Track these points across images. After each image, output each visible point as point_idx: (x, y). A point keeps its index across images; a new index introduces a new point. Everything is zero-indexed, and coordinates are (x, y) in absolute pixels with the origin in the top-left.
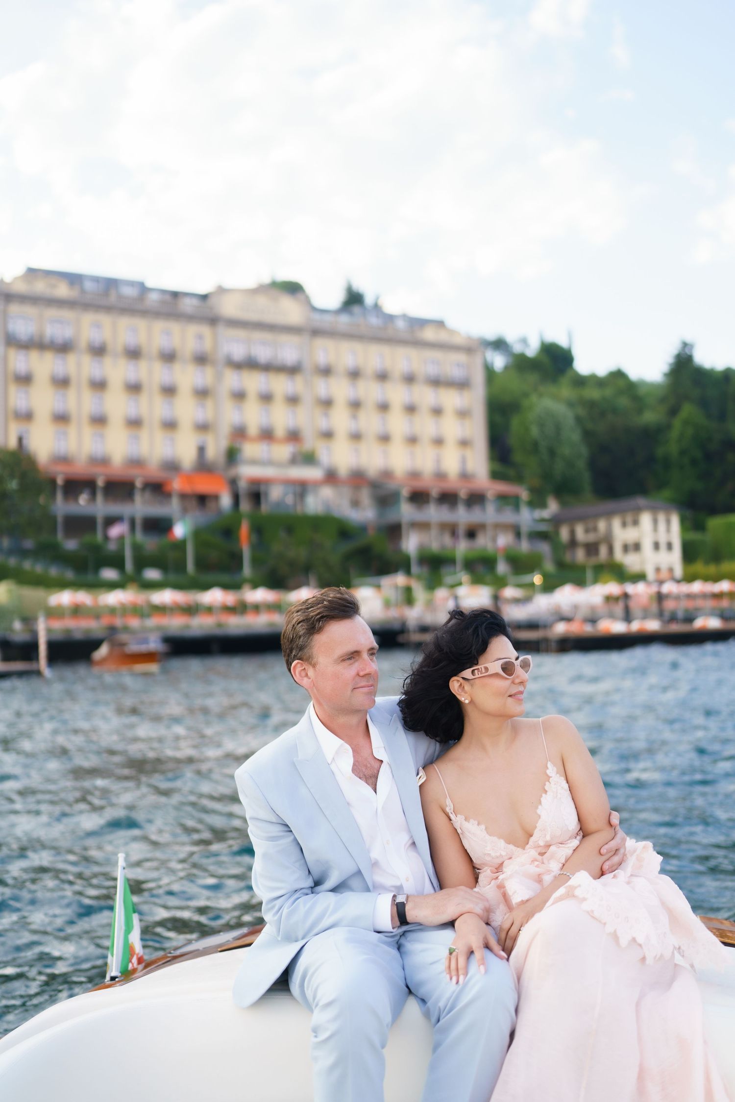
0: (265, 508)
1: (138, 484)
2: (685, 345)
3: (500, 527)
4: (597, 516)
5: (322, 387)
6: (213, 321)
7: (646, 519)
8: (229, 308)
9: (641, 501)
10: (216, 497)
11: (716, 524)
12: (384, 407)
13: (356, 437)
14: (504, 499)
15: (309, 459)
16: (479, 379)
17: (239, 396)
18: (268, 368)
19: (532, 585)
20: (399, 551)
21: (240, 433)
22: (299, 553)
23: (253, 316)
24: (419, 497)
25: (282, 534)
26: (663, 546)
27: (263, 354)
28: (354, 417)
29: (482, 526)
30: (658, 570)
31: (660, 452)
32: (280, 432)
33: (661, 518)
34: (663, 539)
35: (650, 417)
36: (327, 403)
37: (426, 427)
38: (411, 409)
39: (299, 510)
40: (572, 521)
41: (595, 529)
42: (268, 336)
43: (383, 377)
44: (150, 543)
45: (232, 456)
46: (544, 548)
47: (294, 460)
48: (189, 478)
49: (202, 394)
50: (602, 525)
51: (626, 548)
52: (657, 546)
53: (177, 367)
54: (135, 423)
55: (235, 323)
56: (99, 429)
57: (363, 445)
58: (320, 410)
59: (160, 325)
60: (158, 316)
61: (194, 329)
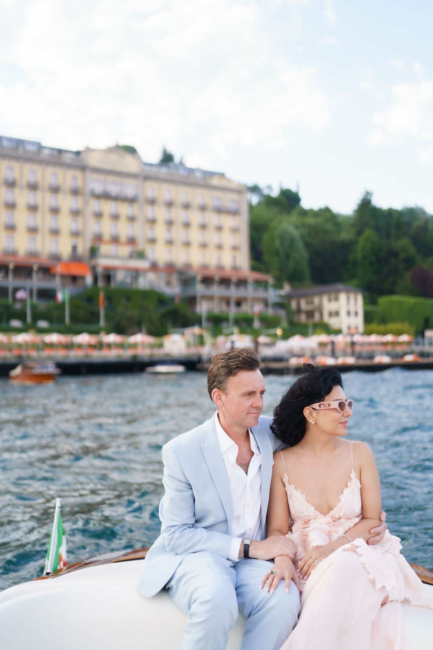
0: (113, 285)
1: (35, 268)
2: (368, 193)
3: (255, 300)
4: (313, 295)
5: (150, 212)
6: (84, 168)
7: (343, 297)
8: (93, 161)
9: (340, 286)
10: (83, 278)
11: (384, 301)
12: (187, 225)
13: (170, 243)
14: (258, 283)
15: (141, 255)
16: (245, 210)
17: (99, 215)
18: (117, 199)
19: (276, 335)
20: (194, 313)
21: (98, 238)
22: (134, 313)
23: (108, 166)
24: (207, 281)
25: (123, 301)
26: (352, 313)
27: (114, 190)
28: (169, 230)
29: (245, 299)
30: (349, 328)
31: (351, 257)
32: (123, 238)
33: (352, 296)
34: (352, 310)
35: (345, 236)
36: (152, 222)
37: (213, 238)
38: (203, 227)
39: (134, 287)
40: (298, 297)
41: (312, 302)
42: (117, 179)
43: (187, 206)
44: (43, 305)
45: (93, 252)
46: (282, 313)
47: (132, 256)
48: (66, 265)
49: (76, 213)
50: (316, 300)
51: (331, 314)
52: (349, 313)
53: (60, 196)
54: (33, 230)
55: (96, 170)
56: (10, 233)
57: (174, 248)
58: (148, 225)
59: (50, 170)
60: (49, 164)
61: (71, 173)
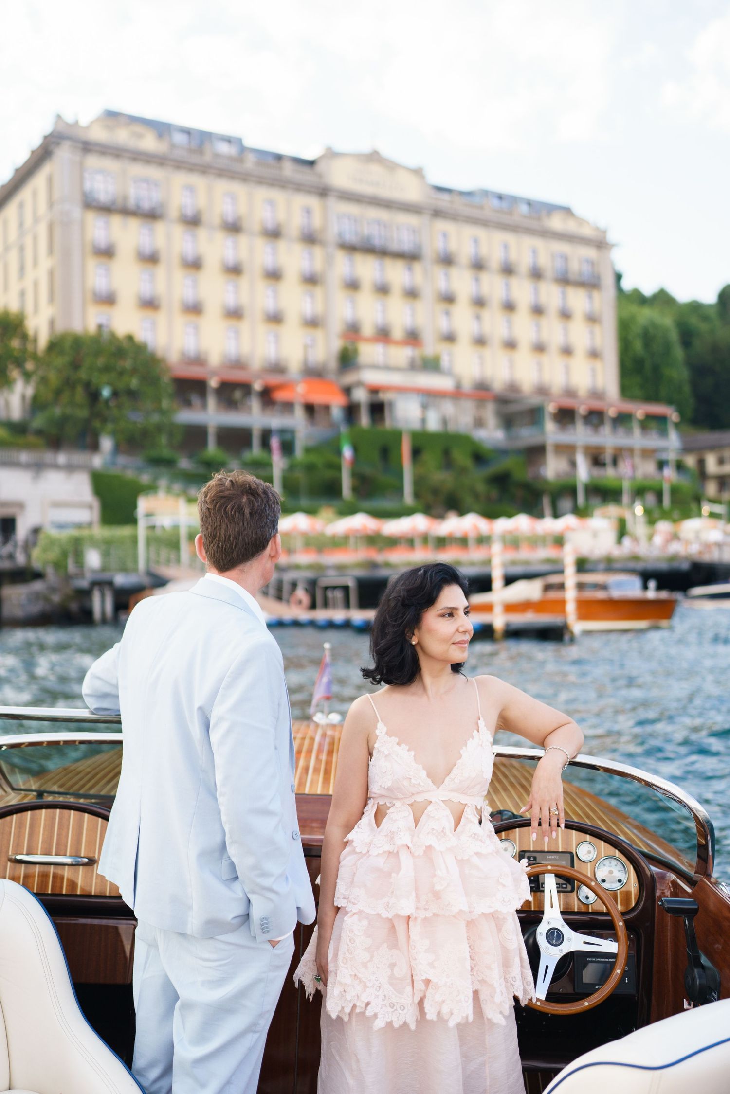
0: (388, 424)
1: (256, 387)
3: (646, 453)
5: (442, 279)
6: (323, 192)
8: (341, 177)
12: (509, 307)
13: (480, 342)
14: (651, 421)
16: (609, 279)
17: (353, 286)
18: (382, 252)
21: (353, 330)
23: (366, 189)
27: (377, 235)
29: (629, 451)
32: (398, 333)
37: (554, 332)
38: (538, 311)
42: (383, 215)
43: (508, 270)
45: (346, 359)
47: (413, 366)
49: (311, 280)
53: (282, 247)
54: (235, 314)
55: (348, 197)
56: (192, 318)
57: (487, 352)
58: (441, 307)
59: (262, 193)
60: (261, 181)
61: (301, 201)
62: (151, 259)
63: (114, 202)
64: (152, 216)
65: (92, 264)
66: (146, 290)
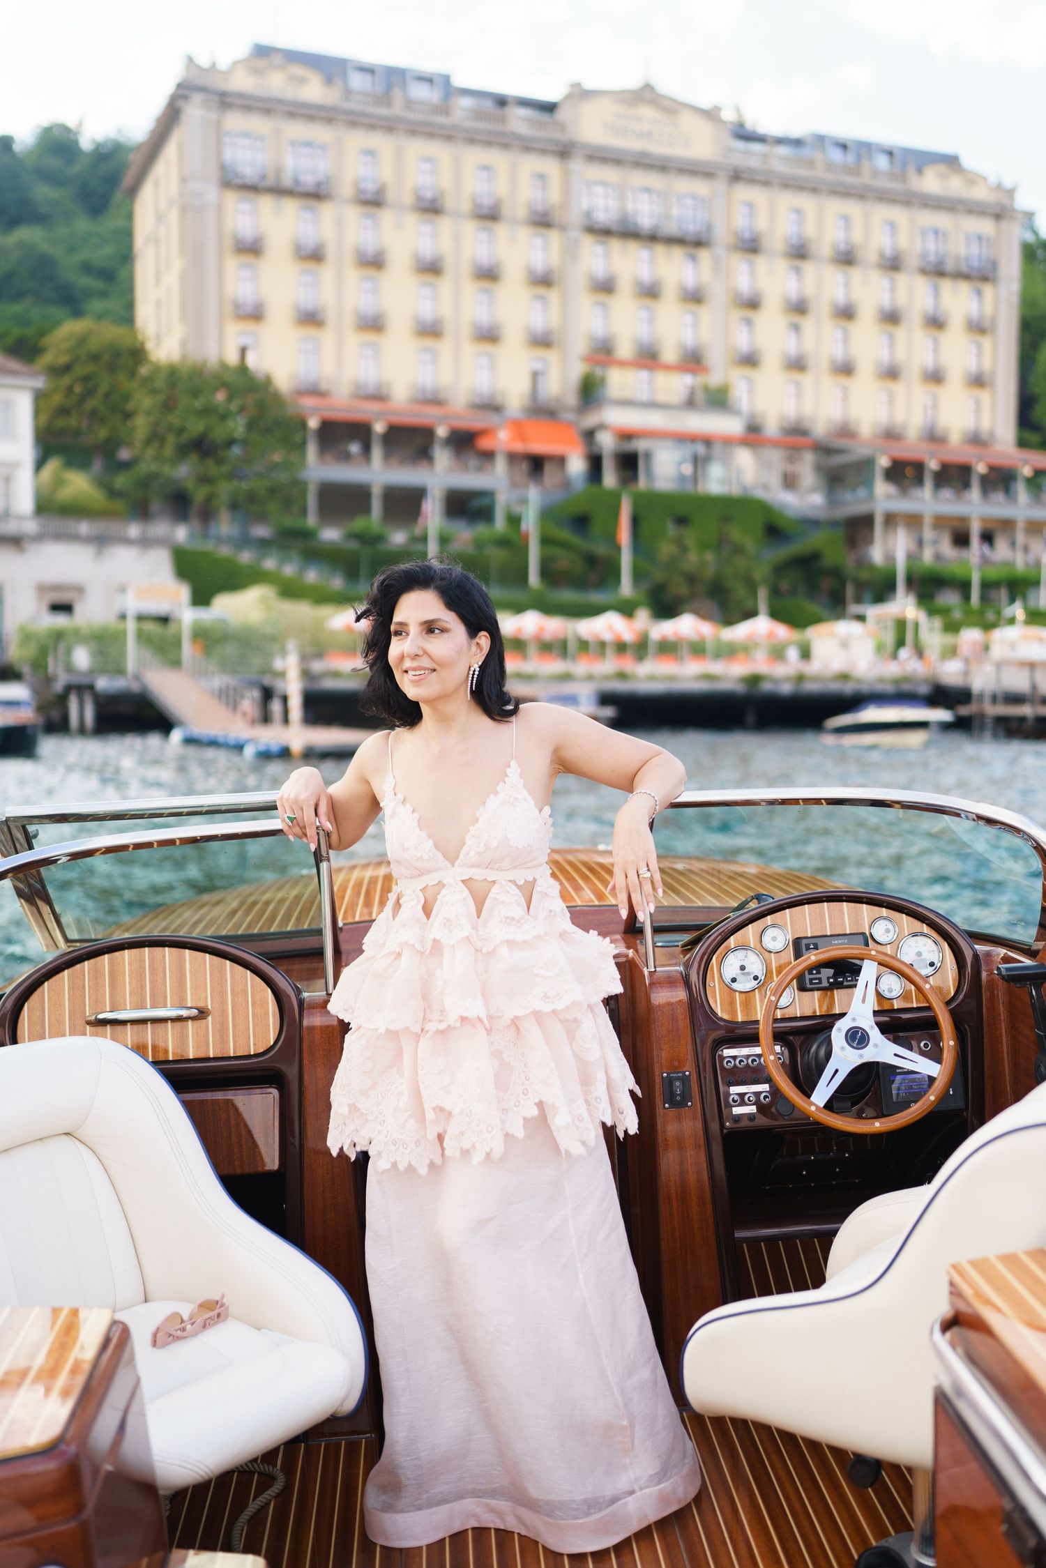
0: (647, 484)
1: (442, 432)
3: (1036, 527)
5: (742, 274)
6: (565, 150)
8: (592, 128)
10: (561, 461)
12: (846, 313)
13: (797, 365)
15: (718, 400)
16: (1011, 267)
17: (605, 287)
20: (868, 562)
21: (603, 352)
22: (702, 561)
23: (631, 144)
24: (905, 472)
25: (671, 528)
27: (645, 213)
28: (796, 329)
29: (1008, 525)
32: (669, 354)
36: (751, 304)
37: (916, 349)
38: (891, 318)
39: (699, 489)
42: (655, 180)
43: (847, 258)
44: (463, 537)
45: (590, 391)
47: (690, 403)
48: (516, 425)
49: (543, 280)
53: (502, 231)
54: (430, 330)
55: (601, 156)
56: (371, 337)
57: (807, 380)
58: (737, 314)
59: (474, 156)
60: (472, 139)
61: (531, 164)
62: (313, 256)
63: (263, 177)
64: (316, 195)
65: (232, 263)
66: (307, 299)
